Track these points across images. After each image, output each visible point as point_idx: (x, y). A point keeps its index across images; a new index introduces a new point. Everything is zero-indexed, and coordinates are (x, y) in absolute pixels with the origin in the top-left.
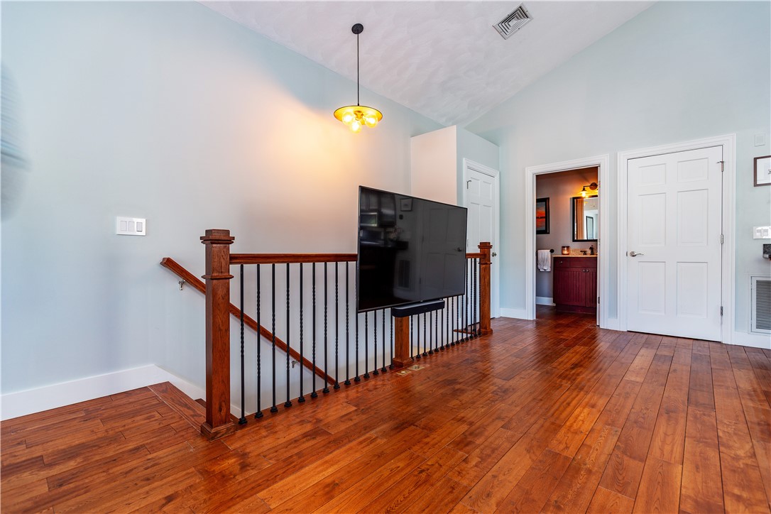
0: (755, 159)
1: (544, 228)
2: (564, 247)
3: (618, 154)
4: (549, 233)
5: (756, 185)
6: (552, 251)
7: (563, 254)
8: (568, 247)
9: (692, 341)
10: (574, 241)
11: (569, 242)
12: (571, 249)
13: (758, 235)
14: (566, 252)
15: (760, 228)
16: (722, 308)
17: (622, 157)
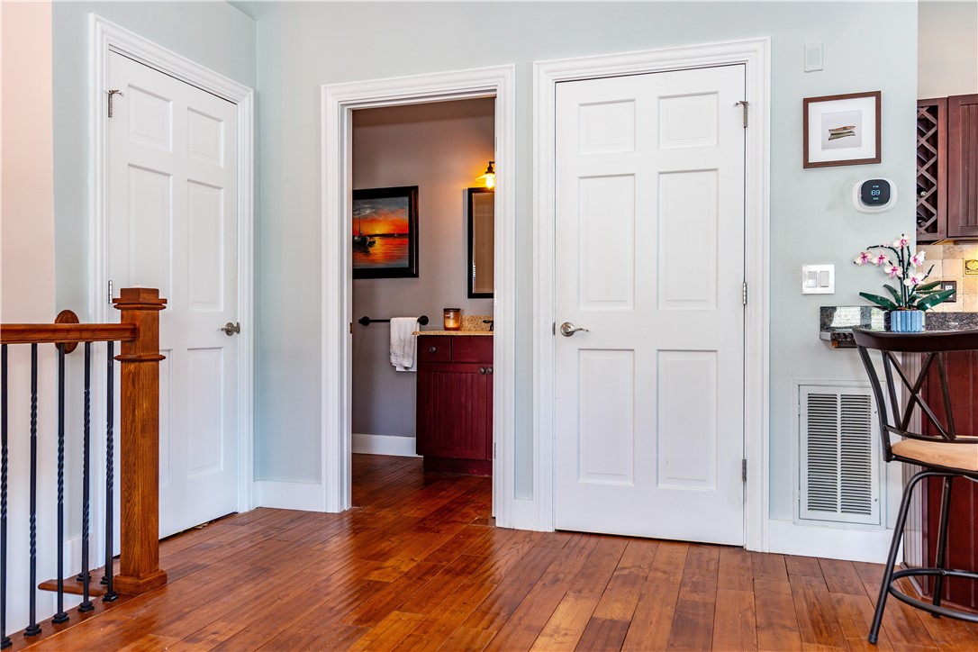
0: (807, 101)
1: (405, 263)
2: (447, 311)
3: (535, 67)
4: (416, 276)
5: (807, 165)
6: (423, 321)
7: (447, 329)
8: (457, 311)
9: (685, 548)
10: (471, 295)
11: (459, 297)
12: (466, 315)
13: (808, 287)
14: (451, 324)
15: (813, 268)
16: (744, 463)
17: (544, 74)
